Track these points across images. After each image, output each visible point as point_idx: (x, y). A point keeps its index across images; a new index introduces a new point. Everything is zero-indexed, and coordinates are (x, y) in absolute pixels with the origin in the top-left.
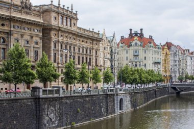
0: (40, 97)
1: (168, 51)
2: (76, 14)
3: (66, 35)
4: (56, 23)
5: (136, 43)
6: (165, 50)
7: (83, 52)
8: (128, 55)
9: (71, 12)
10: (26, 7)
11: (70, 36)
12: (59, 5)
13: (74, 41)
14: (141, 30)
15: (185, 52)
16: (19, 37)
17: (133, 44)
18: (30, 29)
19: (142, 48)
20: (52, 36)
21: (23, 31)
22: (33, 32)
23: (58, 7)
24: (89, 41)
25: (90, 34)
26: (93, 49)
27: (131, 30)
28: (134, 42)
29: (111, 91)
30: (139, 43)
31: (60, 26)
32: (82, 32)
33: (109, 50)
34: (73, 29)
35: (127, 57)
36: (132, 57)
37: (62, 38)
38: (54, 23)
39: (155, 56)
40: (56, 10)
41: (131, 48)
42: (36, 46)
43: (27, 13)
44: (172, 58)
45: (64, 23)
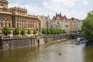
0: (2, 39)
1: (72, 21)
2: (26, 10)
3: (22, 18)
4: (18, 14)
5: (58, 19)
6: (70, 21)
7: (30, 23)
8: (55, 23)
9: (24, 10)
10: (5, 9)
11: (24, 18)
12: (19, 7)
13: (26, 20)
14: (60, 13)
15: (80, 21)
16: (3, 19)
17: (57, 19)
18: (7, 16)
19: (60, 20)
20: (16, 19)
21: (4, 17)
22: (8, 18)
23: (18, 8)
24: (32, 19)
25: (33, 17)
26: (35, 22)
27: (56, 14)
28: (57, 18)
29: (33, 37)
30: (59, 19)
31: (19, 15)
32: (29, 16)
33: (46, 22)
34: (25, 15)
35: (55, 24)
36: (57, 24)
37: (20, 19)
38: (17, 14)
39: (66, 23)
40: (18, 9)
41: (56, 21)
42: (9, 22)
43: (6, 11)
44: (74, 24)
45: (21, 14)
